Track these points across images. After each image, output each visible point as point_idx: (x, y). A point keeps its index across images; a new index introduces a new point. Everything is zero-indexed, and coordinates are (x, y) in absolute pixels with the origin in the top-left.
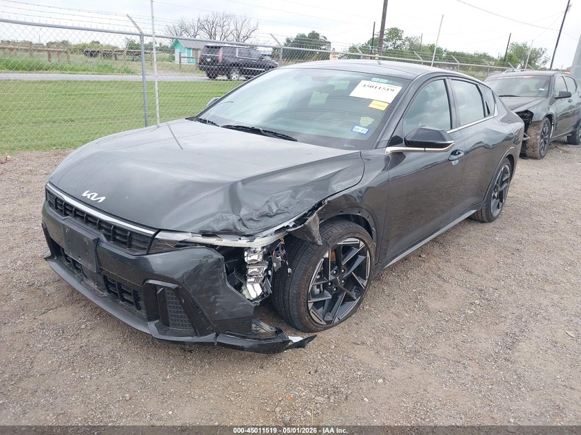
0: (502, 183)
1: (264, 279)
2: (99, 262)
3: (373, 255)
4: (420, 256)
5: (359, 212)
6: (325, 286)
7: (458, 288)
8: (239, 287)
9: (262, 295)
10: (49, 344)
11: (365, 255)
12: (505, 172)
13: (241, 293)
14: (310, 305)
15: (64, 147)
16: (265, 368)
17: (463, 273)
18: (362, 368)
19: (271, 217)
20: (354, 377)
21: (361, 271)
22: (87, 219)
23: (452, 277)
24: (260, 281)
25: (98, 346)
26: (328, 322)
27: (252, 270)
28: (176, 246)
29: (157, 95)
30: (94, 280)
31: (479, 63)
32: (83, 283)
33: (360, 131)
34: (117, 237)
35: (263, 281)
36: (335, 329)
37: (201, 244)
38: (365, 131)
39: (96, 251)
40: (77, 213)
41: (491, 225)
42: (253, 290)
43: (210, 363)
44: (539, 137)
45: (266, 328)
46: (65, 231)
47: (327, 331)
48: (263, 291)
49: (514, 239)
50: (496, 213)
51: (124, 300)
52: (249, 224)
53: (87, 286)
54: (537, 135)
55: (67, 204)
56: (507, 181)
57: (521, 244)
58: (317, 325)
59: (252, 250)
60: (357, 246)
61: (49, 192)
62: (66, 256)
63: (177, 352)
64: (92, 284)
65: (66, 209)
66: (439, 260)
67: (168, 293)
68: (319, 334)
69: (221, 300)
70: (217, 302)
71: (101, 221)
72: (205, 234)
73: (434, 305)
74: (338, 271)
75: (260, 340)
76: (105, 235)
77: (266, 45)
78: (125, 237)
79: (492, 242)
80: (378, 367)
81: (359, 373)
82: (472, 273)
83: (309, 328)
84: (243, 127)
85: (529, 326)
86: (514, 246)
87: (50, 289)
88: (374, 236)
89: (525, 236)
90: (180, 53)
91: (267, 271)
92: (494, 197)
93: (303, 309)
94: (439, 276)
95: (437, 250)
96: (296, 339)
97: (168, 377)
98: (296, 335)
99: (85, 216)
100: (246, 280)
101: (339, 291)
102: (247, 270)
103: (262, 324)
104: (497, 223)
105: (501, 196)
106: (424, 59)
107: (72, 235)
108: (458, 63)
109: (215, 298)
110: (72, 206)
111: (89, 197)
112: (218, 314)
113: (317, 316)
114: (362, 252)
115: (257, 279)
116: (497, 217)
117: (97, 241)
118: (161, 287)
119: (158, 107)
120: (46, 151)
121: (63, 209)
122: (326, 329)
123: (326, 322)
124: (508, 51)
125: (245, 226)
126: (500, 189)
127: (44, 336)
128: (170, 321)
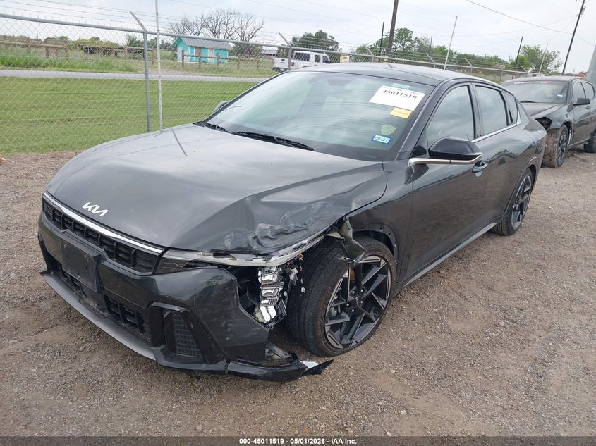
0: (523, 194)
1: (279, 301)
2: (100, 282)
3: (394, 273)
4: (439, 272)
5: (381, 229)
6: (343, 308)
7: (481, 307)
8: (252, 310)
9: (276, 318)
10: (44, 368)
11: (387, 274)
12: (527, 183)
13: (254, 315)
14: (327, 329)
15: (61, 150)
16: (278, 397)
17: (486, 291)
18: (383, 398)
19: (288, 234)
20: (375, 408)
21: (381, 291)
22: (87, 233)
23: (474, 295)
24: (275, 303)
25: (98, 371)
26: (346, 346)
27: (266, 291)
28: (185, 267)
29: (160, 95)
30: (94, 298)
31: (490, 66)
32: (82, 301)
33: (380, 141)
34: (121, 255)
35: (278, 303)
36: (353, 353)
37: (212, 264)
38: (386, 140)
39: (97, 268)
40: (77, 227)
41: (511, 238)
42: (267, 313)
43: (219, 391)
44: (556, 145)
45: (279, 353)
46: (63, 246)
47: (344, 355)
48: (277, 314)
49: (536, 254)
50: (516, 225)
51: (126, 322)
52: (265, 242)
53: (86, 305)
54: (554, 142)
55: (65, 216)
56: (528, 192)
57: (543, 259)
58: (334, 349)
59: (267, 270)
60: (378, 264)
61: (46, 202)
62: (64, 272)
63: (183, 378)
64: (91, 303)
65: (65, 222)
66: (459, 276)
67: (176, 318)
68: (336, 359)
69: (232, 325)
70: (228, 327)
71: (103, 237)
72: (217, 254)
73: (456, 327)
74: (357, 291)
75: (274, 367)
76: (107, 252)
77: (271, 44)
78: (129, 255)
79: (513, 257)
80: (400, 397)
81: (380, 403)
82: (494, 291)
83: (325, 353)
84: (255, 134)
85: (558, 350)
86: (537, 261)
87: (45, 305)
88: (396, 253)
89: (547, 251)
90: (183, 51)
91: (282, 292)
92: (515, 209)
93: (320, 333)
94: (461, 294)
95: (456, 266)
96: (311, 364)
97: (174, 407)
98: (311, 360)
99: (85, 230)
100: (259, 301)
101: (358, 313)
102: (260, 291)
103: (276, 348)
104: (517, 236)
105: (522, 208)
106: (436, 62)
107: (71, 251)
108: (471, 66)
109: (227, 323)
110: (71, 219)
111: (89, 210)
112: (229, 340)
113: (334, 339)
114: (383, 271)
115: (271, 301)
116: (517, 230)
117: (99, 259)
118: (168, 310)
119: (161, 108)
120: (43, 153)
121: (61, 221)
122: (343, 352)
123: (343, 345)
124: (520, 54)
125: (260, 244)
126: (521, 201)
127: (39, 358)
128: (177, 347)
